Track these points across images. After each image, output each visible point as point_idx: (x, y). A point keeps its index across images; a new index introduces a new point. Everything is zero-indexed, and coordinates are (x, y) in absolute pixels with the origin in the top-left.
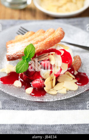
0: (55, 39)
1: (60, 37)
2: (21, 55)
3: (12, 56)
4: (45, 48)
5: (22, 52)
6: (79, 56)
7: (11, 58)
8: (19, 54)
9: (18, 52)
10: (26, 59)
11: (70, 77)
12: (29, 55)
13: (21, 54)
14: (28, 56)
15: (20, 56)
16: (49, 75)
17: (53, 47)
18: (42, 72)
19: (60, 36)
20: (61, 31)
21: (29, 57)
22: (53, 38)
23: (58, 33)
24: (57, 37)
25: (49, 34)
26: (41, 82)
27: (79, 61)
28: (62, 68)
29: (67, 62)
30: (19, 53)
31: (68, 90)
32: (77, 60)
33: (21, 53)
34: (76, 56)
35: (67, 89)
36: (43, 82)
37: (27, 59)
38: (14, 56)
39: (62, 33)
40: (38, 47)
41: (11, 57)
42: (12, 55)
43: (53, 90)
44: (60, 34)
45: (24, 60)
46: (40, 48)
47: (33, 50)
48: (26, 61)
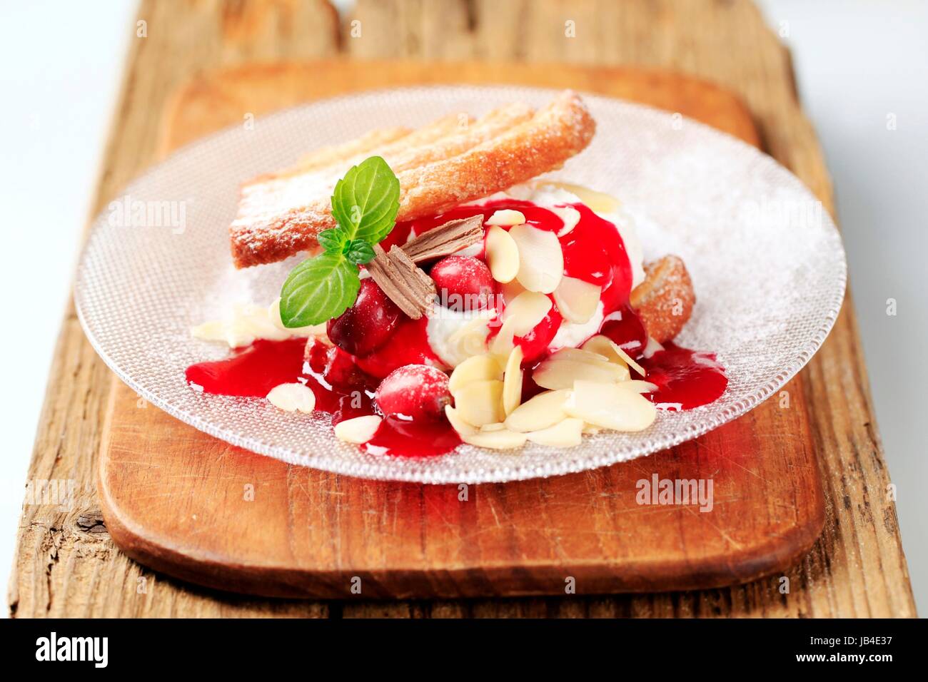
0: (528, 144)
1: (562, 138)
2: (315, 224)
3: (262, 231)
4: (463, 189)
5: (322, 207)
6: (679, 259)
7: (258, 244)
8: (302, 218)
9: (298, 207)
10: (343, 245)
11: (614, 365)
12: (364, 222)
13: (319, 219)
14: (356, 230)
15: (309, 231)
16: (479, 342)
17: (518, 193)
18: (437, 326)
19: (559, 134)
20: (573, 106)
21: (362, 234)
22: (519, 140)
23: (552, 116)
24: (541, 132)
25: (497, 126)
26: (428, 379)
27: (676, 288)
28: (564, 308)
29: (598, 275)
30: (304, 216)
31: (595, 431)
32: (667, 283)
33: (318, 213)
34: (664, 261)
35: (588, 425)
36: (439, 380)
37: (351, 247)
38: (272, 232)
39: (579, 117)
40: (422, 180)
41: (254, 241)
42: (262, 227)
43: (506, 429)
44: (561, 121)
45: (332, 251)
46: (434, 186)
47: (390, 195)
48: (343, 258)
